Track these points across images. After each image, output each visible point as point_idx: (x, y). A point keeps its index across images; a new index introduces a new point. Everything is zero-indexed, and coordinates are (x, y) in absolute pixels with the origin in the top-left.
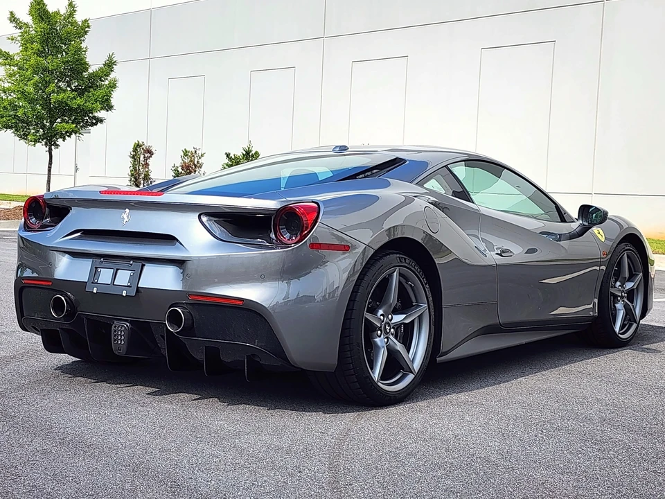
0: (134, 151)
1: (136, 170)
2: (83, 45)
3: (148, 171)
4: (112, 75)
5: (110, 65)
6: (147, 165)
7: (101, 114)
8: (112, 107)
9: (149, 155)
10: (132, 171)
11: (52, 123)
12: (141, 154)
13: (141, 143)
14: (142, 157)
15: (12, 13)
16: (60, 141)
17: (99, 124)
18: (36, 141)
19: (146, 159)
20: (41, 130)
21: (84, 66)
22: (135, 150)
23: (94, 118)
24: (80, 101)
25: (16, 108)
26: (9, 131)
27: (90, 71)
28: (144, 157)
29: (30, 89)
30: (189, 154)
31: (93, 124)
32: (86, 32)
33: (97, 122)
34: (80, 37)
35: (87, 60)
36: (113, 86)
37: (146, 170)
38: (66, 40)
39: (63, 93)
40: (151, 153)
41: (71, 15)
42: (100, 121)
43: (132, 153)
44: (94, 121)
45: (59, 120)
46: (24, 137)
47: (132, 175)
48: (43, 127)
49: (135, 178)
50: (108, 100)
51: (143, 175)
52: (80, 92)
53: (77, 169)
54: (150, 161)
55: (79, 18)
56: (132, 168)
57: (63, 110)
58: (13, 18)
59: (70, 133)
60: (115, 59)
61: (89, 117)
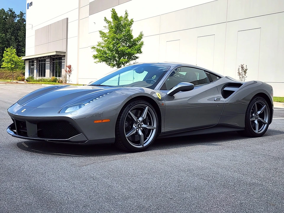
2: (131, 29)
4: (142, 40)
5: (141, 36)
7: (137, 55)
8: (142, 52)
11: (120, 59)
15: (105, 18)
16: (122, 65)
18: (114, 66)
21: (131, 37)
23: (135, 57)
24: (129, 50)
25: (106, 53)
26: (104, 62)
27: (134, 39)
29: (111, 46)
32: (132, 24)
33: (136, 58)
34: (130, 26)
35: (132, 34)
36: (142, 44)
38: (124, 27)
39: (123, 47)
41: (126, 17)
42: (137, 58)
44: (135, 58)
45: (122, 58)
46: (109, 64)
48: (116, 61)
50: (140, 50)
52: (130, 47)
55: (129, 18)
57: (122, 54)
58: (106, 19)
59: (126, 63)
60: (143, 34)
61: (133, 57)
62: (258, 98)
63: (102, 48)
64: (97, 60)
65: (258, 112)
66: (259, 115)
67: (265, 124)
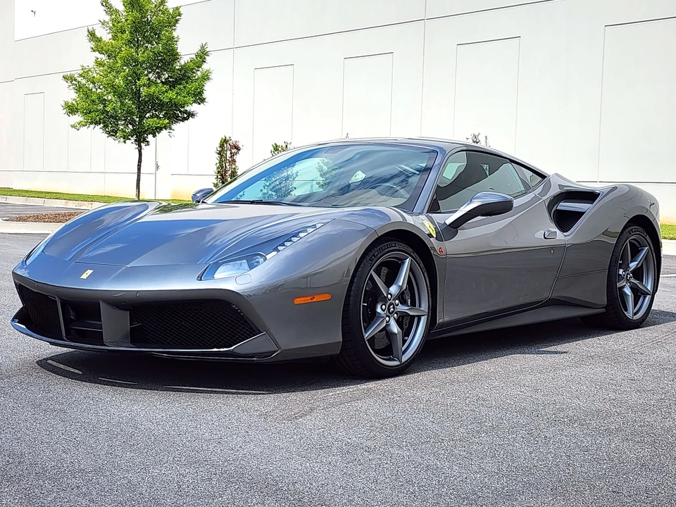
0: (220, 147)
1: (222, 167)
2: (175, 34)
3: (235, 168)
4: (205, 67)
5: (202, 56)
6: (234, 161)
7: (193, 108)
8: (204, 99)
9: (235, 150)
10: (218, 168)
11: (142, 118)
12: (227, 150)
13: (228, 138)
14: (229, 153)
16: (150, 138)
17: (191, 118)
18: (126, 138)
19: (232, 155)
20: (130, 126)
21: (174, 56)
22: (222, 146)
23: (186, 112)
24: (172, 94)
25: (104, 102)
27: (182, 62)
28: (231, 153)
29: (119, 81)
30: (280, 149)
31: (184, 119)
32: (177, 21)
33: (188, 116)
34: (171, 26)
35: (178, 51)
36: (206, 77)
37: (233, 166)
38: (157, 29)
39: (152, 85)
40: (238, 148)
41: (163, 2)
42: (191, 115)
43: (219, 149)
44: (185, 116)
45: (150, 115)
46: (113, 133)
47: (219, 172)
48: (132, 122)
49: (222, 175)
50: (201, 93)
51: (230, 172)
52: (172, 84)
53: (157, 167)
54: (237, 158)
56: (218, 164)
57: (155, 104)
58: (105, 2)
59: (160, 129)
60: (207, 50)
61: (181, 112)
62: (632, 230)
63: (91, 85)
64: (77, 118)
65: (631, 265)
66: (633, 272)
67: (645, 294)
